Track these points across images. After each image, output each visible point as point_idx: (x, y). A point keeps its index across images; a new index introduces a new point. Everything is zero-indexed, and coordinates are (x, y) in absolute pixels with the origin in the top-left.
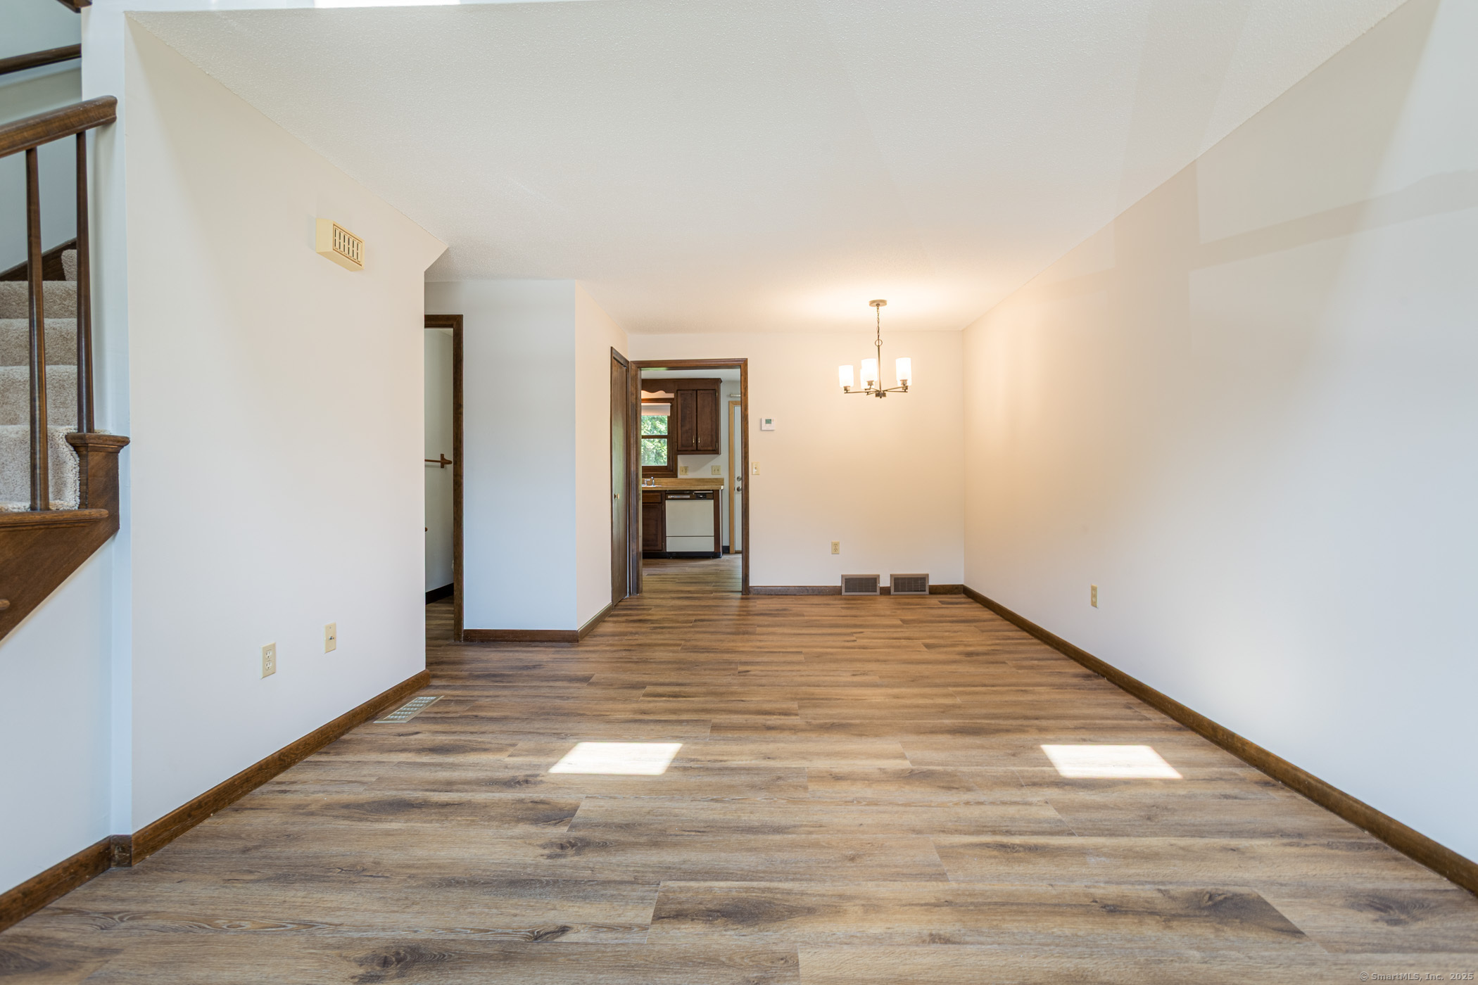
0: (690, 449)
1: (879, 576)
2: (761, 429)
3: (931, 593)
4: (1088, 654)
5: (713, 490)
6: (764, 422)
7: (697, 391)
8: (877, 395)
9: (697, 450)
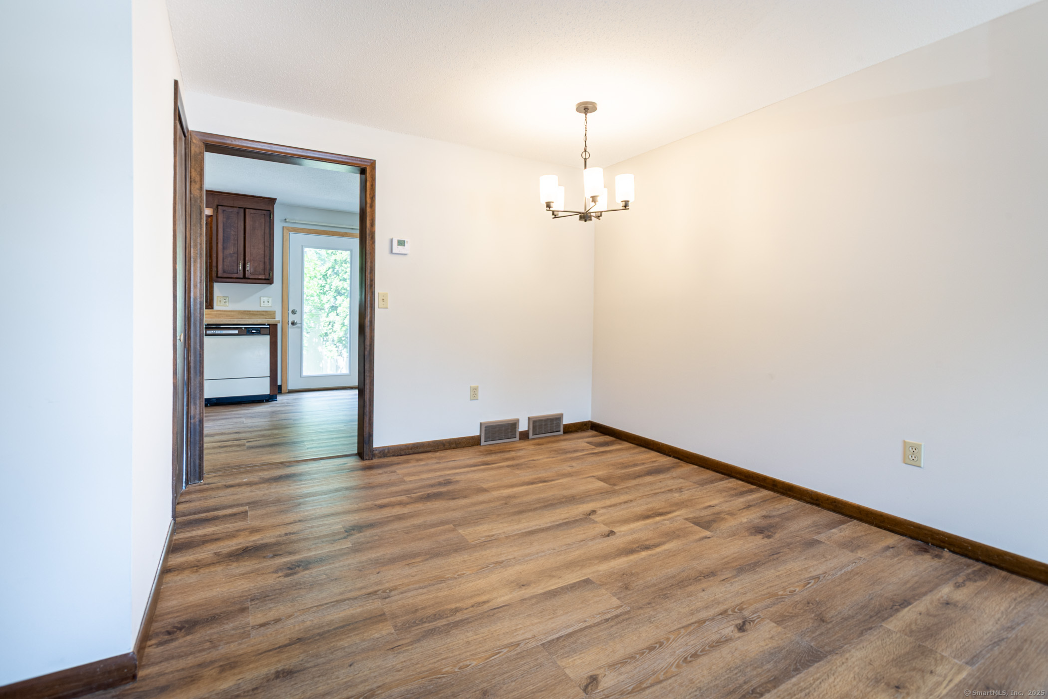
0: (235, 276)
1: (518, 420)
2: (391, 252)
3: (565, 432)
4: (891, 515)
5: (268, 325)
6: (395, 243)
7: (245, 209)
8: (581, 218)
9: (244, 277)
